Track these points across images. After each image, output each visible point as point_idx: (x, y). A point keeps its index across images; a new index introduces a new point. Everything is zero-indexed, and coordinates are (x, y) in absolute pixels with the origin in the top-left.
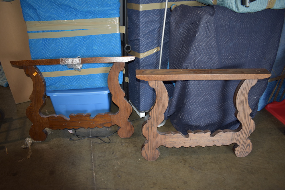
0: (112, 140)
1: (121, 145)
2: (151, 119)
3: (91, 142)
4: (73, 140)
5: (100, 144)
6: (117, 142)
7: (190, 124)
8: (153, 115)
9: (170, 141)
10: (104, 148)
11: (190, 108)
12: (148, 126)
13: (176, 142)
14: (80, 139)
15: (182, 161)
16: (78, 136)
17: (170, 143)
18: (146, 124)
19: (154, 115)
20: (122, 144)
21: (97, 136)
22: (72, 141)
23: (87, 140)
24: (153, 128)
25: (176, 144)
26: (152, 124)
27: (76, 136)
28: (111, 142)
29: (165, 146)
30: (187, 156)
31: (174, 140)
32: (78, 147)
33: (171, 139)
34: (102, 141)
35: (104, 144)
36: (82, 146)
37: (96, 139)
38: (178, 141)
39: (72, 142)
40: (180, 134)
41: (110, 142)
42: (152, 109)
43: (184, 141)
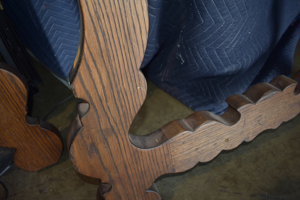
2: (92, 110)
7: (219, 72)
8: (92, 94)
9: (186, 152)
11: (218, 22)
12: (89, 142)
13: (204, 148)
15: (224, 183)
17: (187, 157)
18: (78, 137)
19: (99, 87)
24: (112, 141)
25: (205, 154)
26: (103, 127)
29: (170, 172)
30: (228, 161)
31: (196, 148)
33: (186, 146)
38: (209, 144)
40: (213, 119)
42: (78, 66)
43: (227, 137)
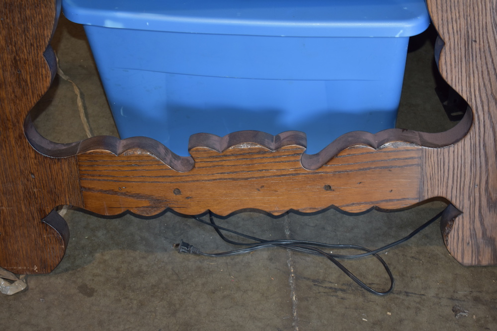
0: (402, 275)
1: (448, 311)
3: (289, 273)
4: (195, 253)
5: (340, 294)
6: (431, 293)
10: (360, 322)
14: (231, 247)
16: (223, 232)
20: (455, 311)
21: (323, 241)
22: (191, 257)
23: (271, 259)
27: (209, 227)
28: (395, 288)
32: (224, 297)
34: (348, 278)
35: (361, 299)
36: (245, 292)
37: (319, 258)
39: (192, 261)
41: (390, 291)
